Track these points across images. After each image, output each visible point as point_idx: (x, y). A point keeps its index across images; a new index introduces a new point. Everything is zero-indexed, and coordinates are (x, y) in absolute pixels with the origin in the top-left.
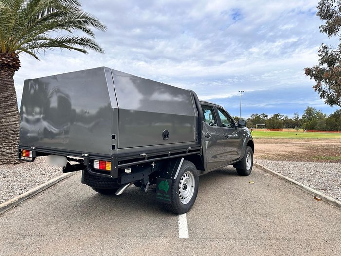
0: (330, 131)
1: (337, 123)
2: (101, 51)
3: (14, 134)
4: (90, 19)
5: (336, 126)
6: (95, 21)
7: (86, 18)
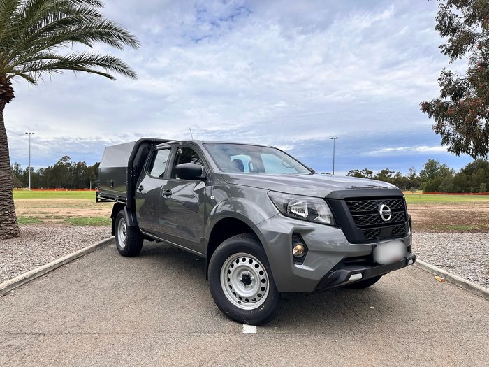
0: (460, 193)
1: (469, 182)
2: (132, 75)
3: (3, 195)
4: (116, 29)
5: (468, 186)
6: (124, 33)
7: (110, 28)
